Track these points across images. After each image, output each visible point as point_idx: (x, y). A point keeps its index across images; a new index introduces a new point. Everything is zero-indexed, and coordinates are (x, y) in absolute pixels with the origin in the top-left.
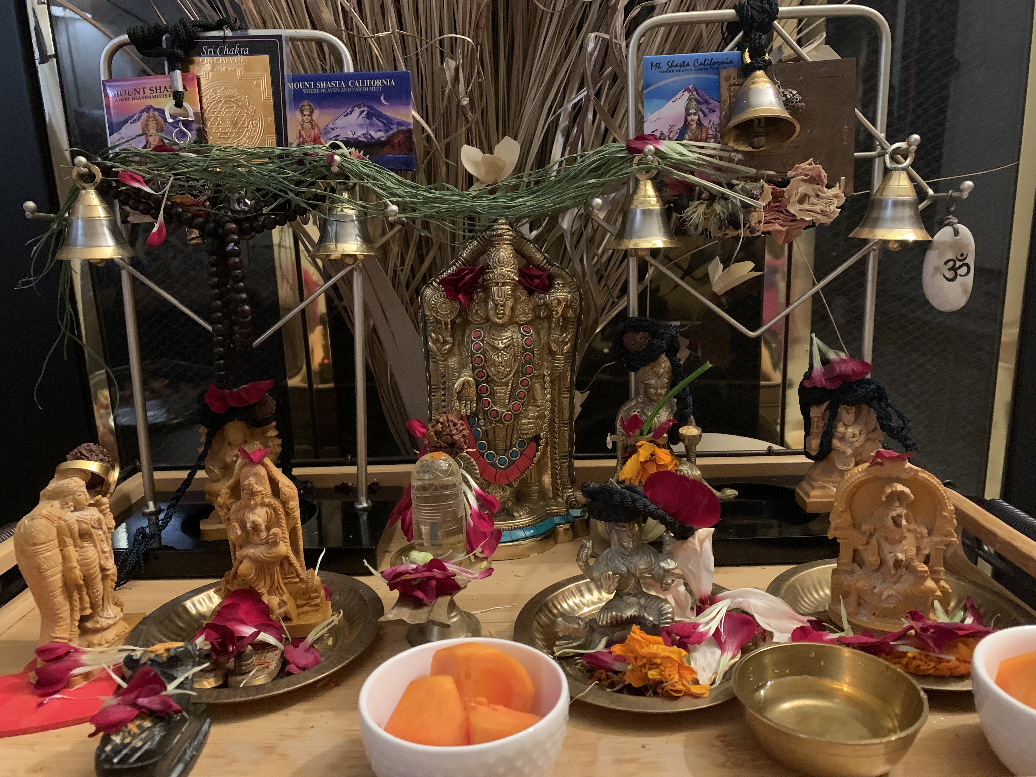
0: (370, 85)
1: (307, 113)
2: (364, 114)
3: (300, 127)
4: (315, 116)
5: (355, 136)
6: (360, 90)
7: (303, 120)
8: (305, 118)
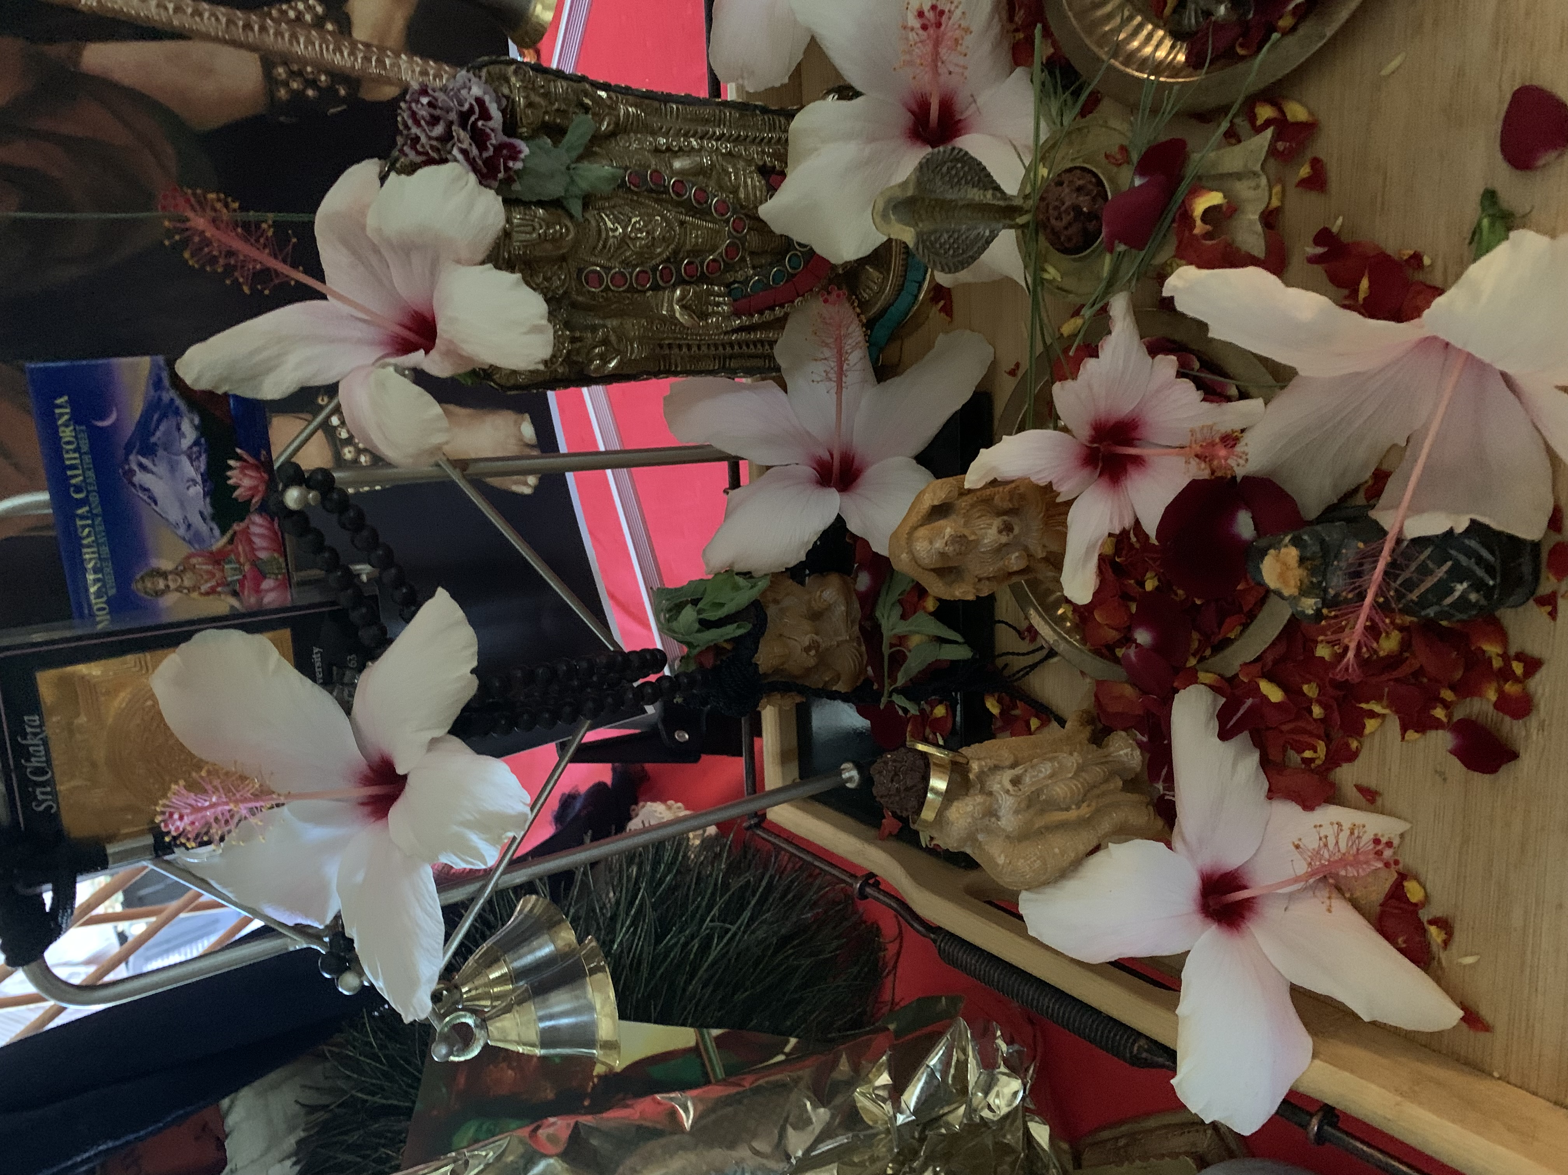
0: (75, 451)
1: (161, 585)
2: (144, 461)
3: (195, 595)
4: (166, 565)
5: (199, 479)
6: (91, 474)
7: (179, 589)
8: (172, 586)
